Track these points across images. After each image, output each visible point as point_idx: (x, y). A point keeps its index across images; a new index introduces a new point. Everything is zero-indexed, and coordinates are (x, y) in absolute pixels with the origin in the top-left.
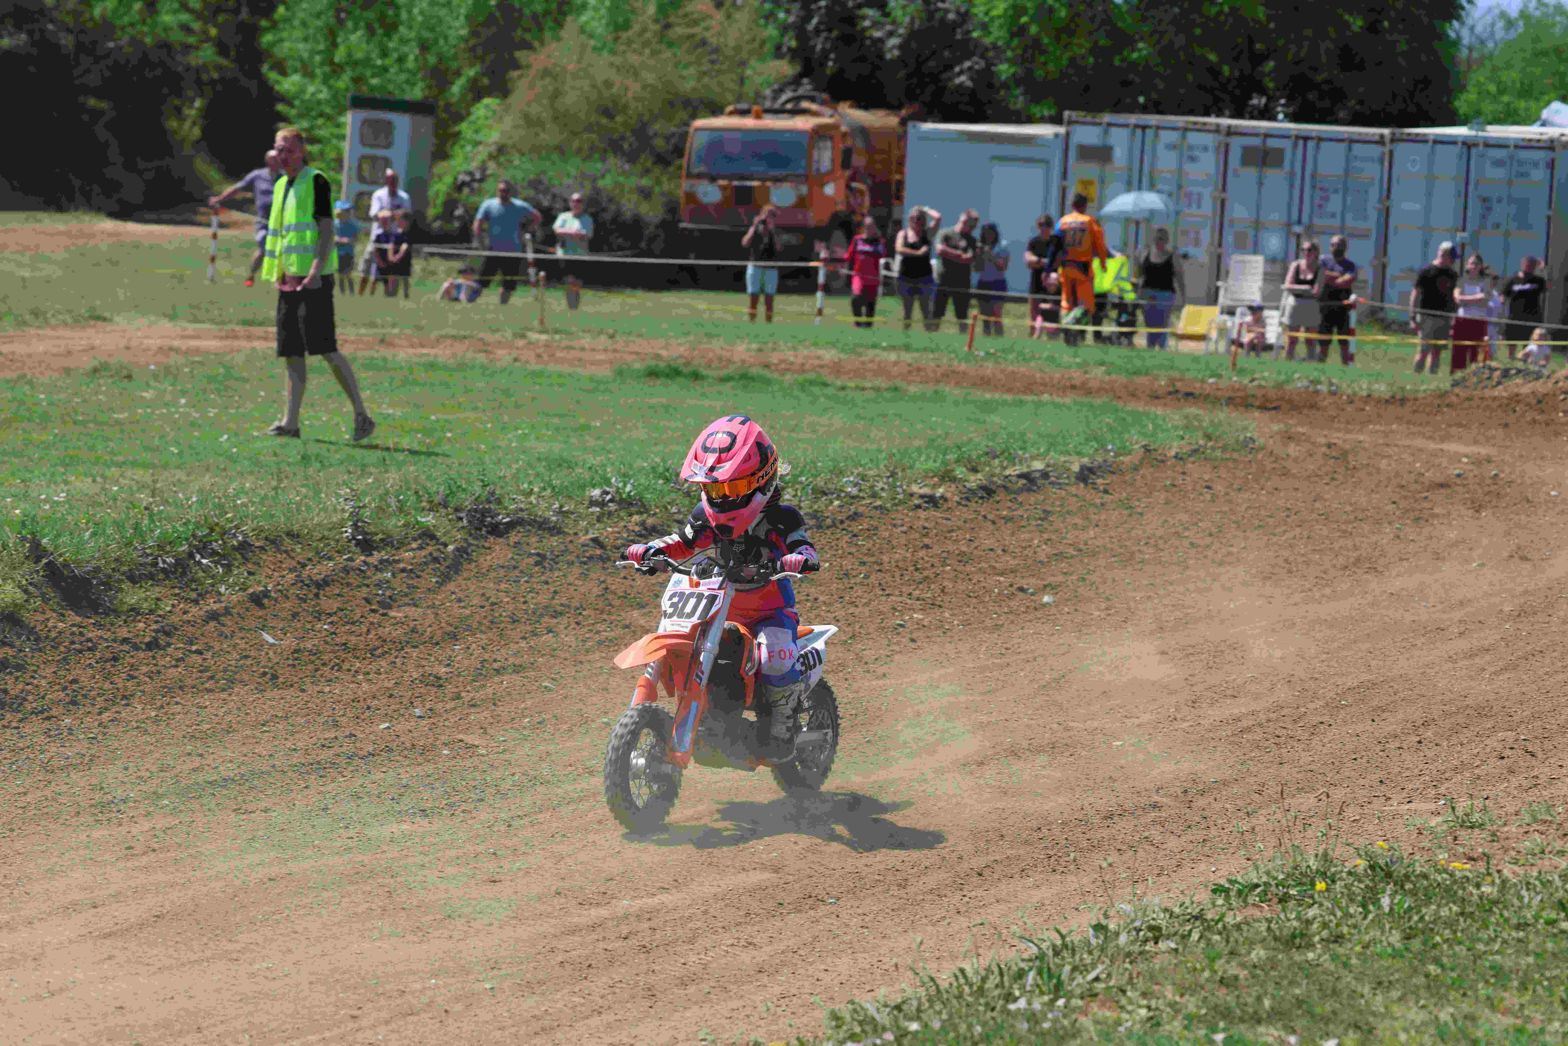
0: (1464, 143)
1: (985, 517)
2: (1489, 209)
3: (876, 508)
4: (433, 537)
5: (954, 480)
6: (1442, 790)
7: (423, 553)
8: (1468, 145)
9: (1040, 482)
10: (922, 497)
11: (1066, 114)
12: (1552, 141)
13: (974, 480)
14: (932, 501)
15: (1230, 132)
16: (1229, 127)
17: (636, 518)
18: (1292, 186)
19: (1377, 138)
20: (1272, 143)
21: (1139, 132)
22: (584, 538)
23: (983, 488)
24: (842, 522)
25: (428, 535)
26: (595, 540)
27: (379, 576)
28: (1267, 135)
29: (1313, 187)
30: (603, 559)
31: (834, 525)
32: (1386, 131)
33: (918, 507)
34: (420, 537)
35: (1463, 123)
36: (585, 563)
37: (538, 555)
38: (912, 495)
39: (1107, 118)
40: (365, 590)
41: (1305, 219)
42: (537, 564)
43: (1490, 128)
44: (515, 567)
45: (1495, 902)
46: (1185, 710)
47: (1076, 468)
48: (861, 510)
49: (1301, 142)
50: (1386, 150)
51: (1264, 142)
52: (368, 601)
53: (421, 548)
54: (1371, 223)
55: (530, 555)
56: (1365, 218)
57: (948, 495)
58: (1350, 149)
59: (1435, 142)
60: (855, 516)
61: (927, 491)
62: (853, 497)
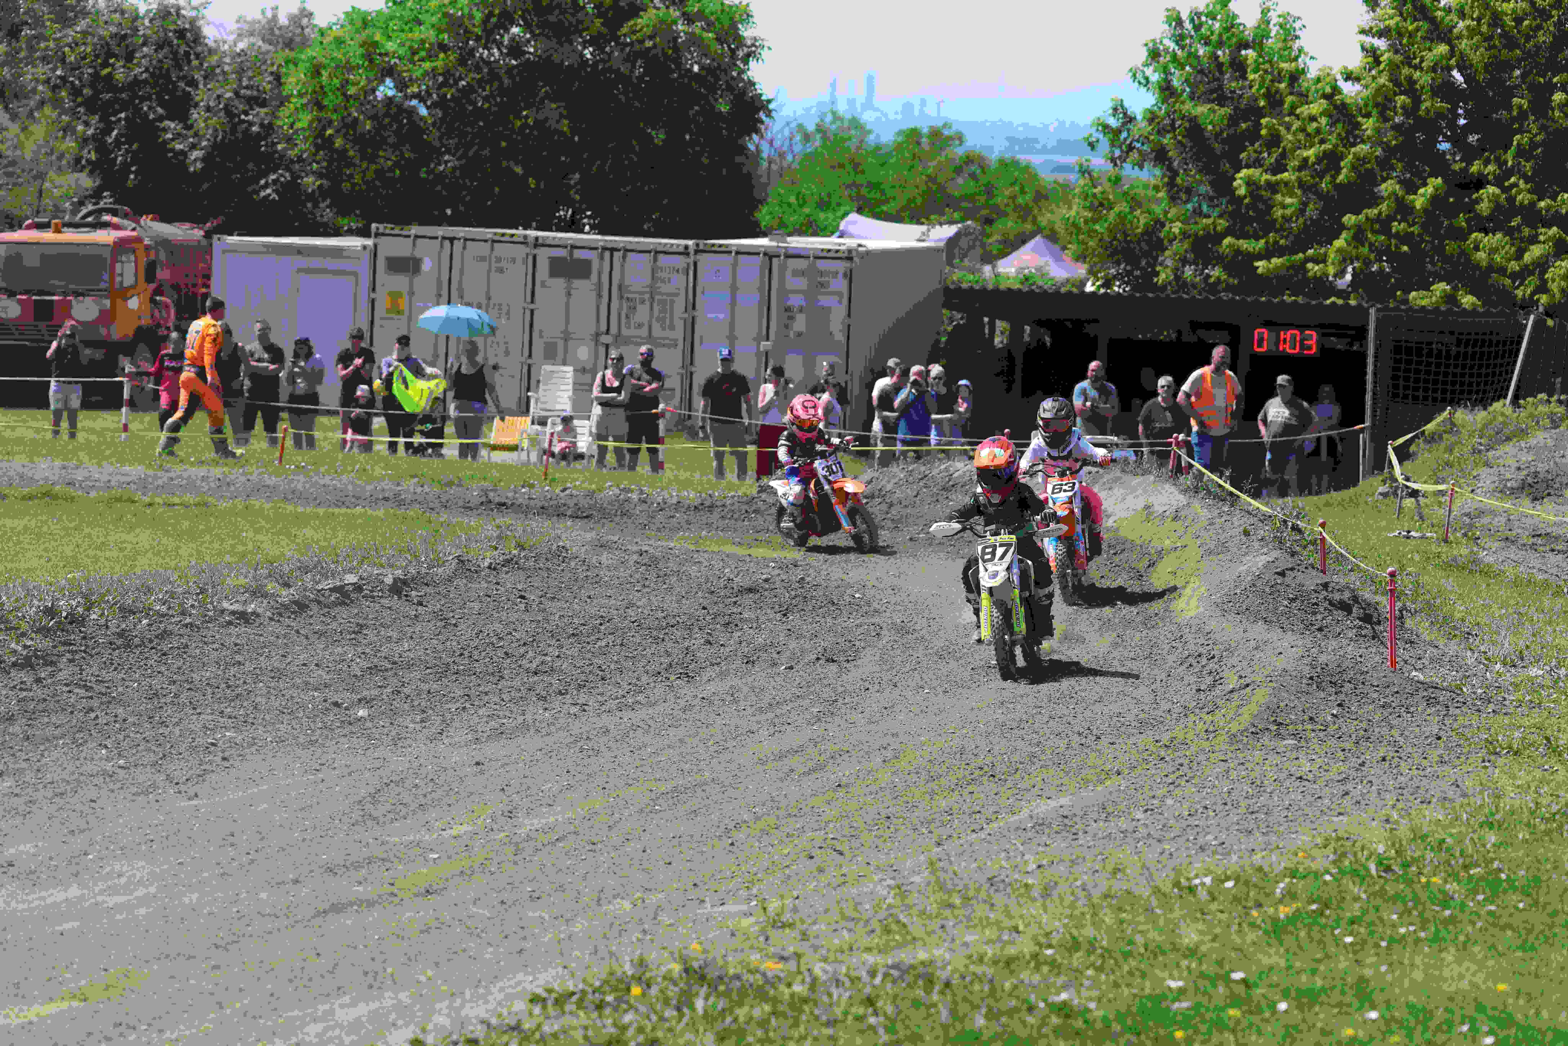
0: (765, 254)
1: (298, 632)
2: (791, 318)
3: (186, 626)
5: (265, 595)
6: (754, 891)
8: (770, 256)
9: (353, 596)
10: (233, 613)
11: (374, 226)
12: (850, 251)
13: (286, 595)
14: (243, 617)
15: (537, 243)
16: (537, 238)
18: (600, 296)
19: (681, 249)
20: (578, 254)
21: (447, 243)
23: (296, 602)
24: (151, 641)
28: (574, 247)
29: (621, 297)
31: (142, 644)
32: (690, 243)
33: (230, 623)
35: (764, 235)
38: (223, 611)
39: (414, 230)
41: (614, 330)
43: (789, 239)
45: (805, 1001)
46: (502, 820)
47: (389, 580)
48: (170, 627)
49: (607, 254)
50: (691, 260)
51: (571, 254)
54: (678, 333)
56: (672, 327)
57: (260, 610)
58: (655, 260)
59: (738, 253)
60: (164, 635)
61: (236, 607)
62: (163, 616)
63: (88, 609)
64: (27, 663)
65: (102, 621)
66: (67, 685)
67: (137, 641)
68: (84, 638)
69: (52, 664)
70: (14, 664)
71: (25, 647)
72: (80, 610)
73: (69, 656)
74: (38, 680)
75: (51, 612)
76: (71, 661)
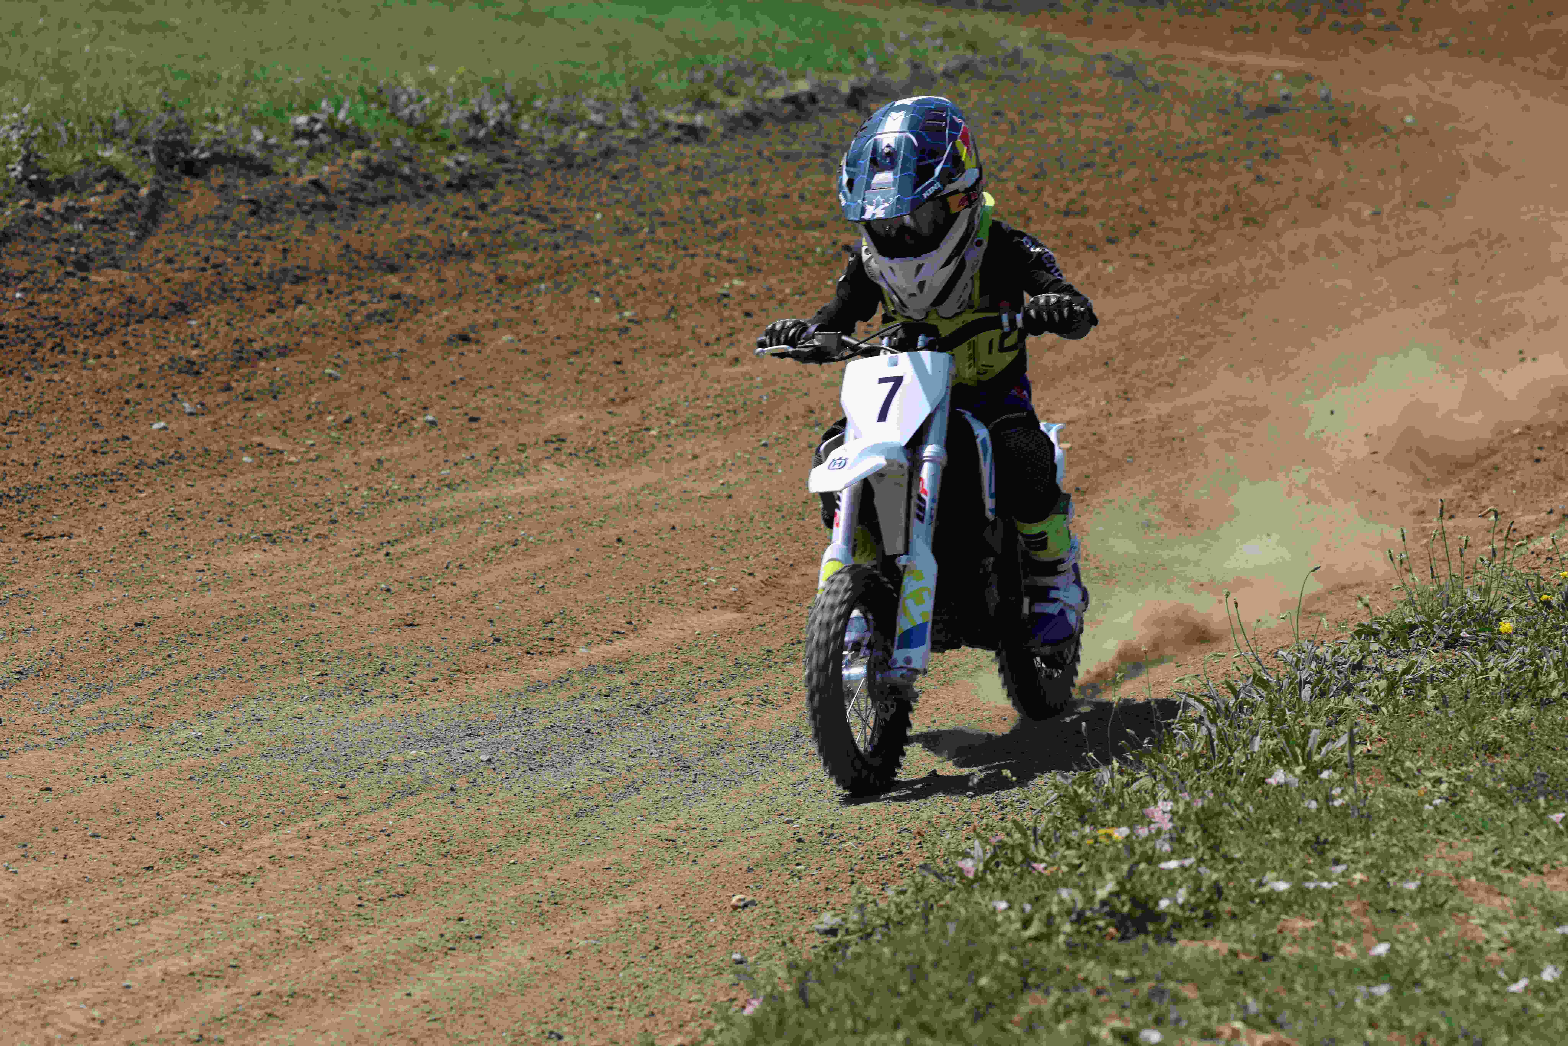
1: (760, 153)
3: (632, 142)
4: (118, 177)
5: (712, 105)
7: (114, 198)
9: (809, 107)
10: (680, 127)
13: (735, 106)
14: (692, 132)
17: (357, 154)
22: (301, 181)
23: (748, 115)
24: (594, 160)
25: (114, 175)
26: (316, 183)
27: (68, 228)
30: (330, 207)
31: (585, 164)
33: (679, 140)
34: (103, 177)
36: (307, 213)
37: (251, 201)
38: (666, 125)
40: (53, 246)
42: (253, 213)
44: (225, 218)
47: (845, 89)
48: (613, 144)
52: (61, 261)
53: (108, 191)
55: (241, 202)
57: (709, 125)
60: (608, 153)
61: (684, 119)
62: (600, 127)
63: (516, 117)
64: (462, 184)
65: (535, 133)
66: (517, 214)
67: (579, 160)
68: (519, 154)
69: (490, 185)
70: (449, 185)
71: (459, 164)
72: (508, 118)
73: (506, 177)
74: (483, 207)
75: (478, 119)
76: (509, 183)
